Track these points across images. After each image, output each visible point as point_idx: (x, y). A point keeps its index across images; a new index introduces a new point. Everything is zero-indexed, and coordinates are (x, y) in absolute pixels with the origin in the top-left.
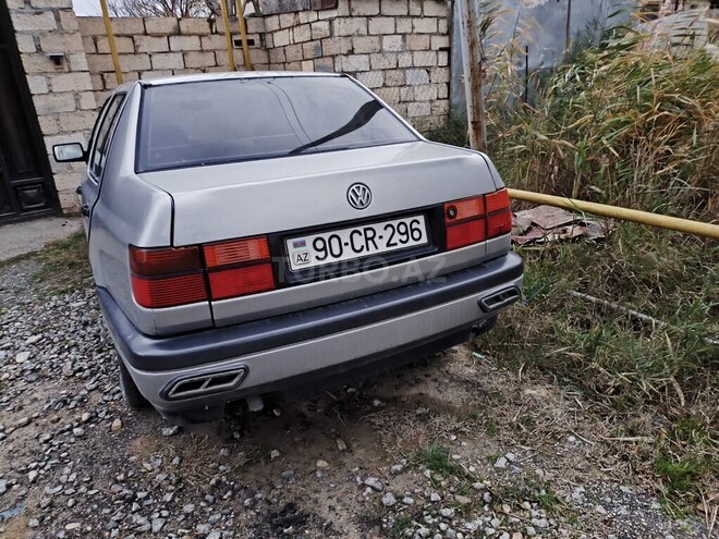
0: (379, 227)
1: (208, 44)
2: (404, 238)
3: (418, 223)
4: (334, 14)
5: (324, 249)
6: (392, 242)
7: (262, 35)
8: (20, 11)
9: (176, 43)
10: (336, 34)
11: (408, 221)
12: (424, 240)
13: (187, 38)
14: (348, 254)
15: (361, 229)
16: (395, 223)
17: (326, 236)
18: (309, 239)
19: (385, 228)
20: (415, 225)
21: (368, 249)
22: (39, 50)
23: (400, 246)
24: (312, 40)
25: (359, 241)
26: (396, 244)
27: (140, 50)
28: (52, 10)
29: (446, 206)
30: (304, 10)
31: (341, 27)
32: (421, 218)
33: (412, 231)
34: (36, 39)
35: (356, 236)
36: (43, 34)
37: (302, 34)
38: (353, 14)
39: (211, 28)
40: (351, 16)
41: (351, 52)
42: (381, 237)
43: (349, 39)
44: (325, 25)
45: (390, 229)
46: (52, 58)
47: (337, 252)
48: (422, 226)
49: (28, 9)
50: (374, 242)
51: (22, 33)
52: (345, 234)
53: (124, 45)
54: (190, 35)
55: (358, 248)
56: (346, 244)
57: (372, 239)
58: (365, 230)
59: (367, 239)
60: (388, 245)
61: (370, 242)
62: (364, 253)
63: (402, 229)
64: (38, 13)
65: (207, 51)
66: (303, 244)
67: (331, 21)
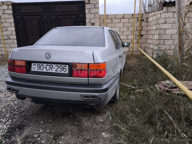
0: (54, 66)
1: (131, 21)
2: (61, 70)
3: (66, 67)
4: (162, 11)
5: (39, 67)
6: (57, 70)
7: (147, 18)
8: (88, 13)
9: (122, 20)
10: (161, 18)
11: (63, 66)
12: (67, 72)
13: (125, 19)
14: (44, 70)
15: (49, 65)
16: (59, 65)
17: (40, 64)
18: (37, 64)
19: (56, 66)
20: (65, 67)
21: (50, 70)
22: (90, 22)
23: (59, 72)
24: (156, 19)
25: (48, 68)
26: (58, 71)
27: (113, 22)
28: (94, 13)
29: (73, 64)
30: (156, 11)
31: (163, 16)
32: (67, 66)
33: (64, 69)
34: (90, 20)
35: (47, 66)
36: (91, 18)
37: (155, 18)
38: (168, 11)
39: (133, 16)
40: (168, 12)
41: (166, 23)
42: (54, 68)
43: (165, 19)
44: (159, 15)
45: (57, 67)
46: (92, 23)
47: (42, 69)
48: (67, 68)
49: (89, 13)
50: (52, 69)
51: (87, 18)
52: (45, 65)
53: (110, 21)
54: (126, 18)
55: (47, 69)
56: (45, 68)
57: (52, 68)
58: (50, 65)
59: (50, 68)
60: (56, 71)
61: (51, 69)
62: (48, 71)
63: (61, 67)
64: (91, 14)
65: (130, 23)
66: (35, 65)
67: (161, 14)
